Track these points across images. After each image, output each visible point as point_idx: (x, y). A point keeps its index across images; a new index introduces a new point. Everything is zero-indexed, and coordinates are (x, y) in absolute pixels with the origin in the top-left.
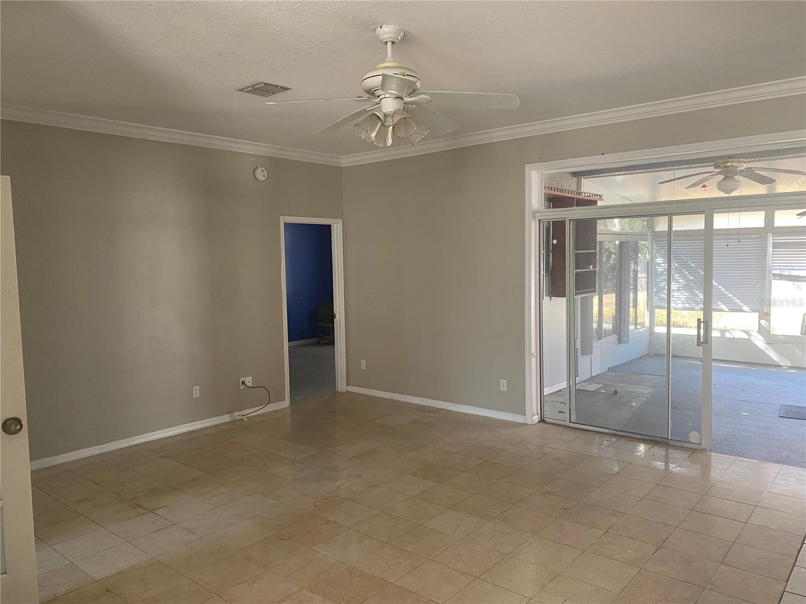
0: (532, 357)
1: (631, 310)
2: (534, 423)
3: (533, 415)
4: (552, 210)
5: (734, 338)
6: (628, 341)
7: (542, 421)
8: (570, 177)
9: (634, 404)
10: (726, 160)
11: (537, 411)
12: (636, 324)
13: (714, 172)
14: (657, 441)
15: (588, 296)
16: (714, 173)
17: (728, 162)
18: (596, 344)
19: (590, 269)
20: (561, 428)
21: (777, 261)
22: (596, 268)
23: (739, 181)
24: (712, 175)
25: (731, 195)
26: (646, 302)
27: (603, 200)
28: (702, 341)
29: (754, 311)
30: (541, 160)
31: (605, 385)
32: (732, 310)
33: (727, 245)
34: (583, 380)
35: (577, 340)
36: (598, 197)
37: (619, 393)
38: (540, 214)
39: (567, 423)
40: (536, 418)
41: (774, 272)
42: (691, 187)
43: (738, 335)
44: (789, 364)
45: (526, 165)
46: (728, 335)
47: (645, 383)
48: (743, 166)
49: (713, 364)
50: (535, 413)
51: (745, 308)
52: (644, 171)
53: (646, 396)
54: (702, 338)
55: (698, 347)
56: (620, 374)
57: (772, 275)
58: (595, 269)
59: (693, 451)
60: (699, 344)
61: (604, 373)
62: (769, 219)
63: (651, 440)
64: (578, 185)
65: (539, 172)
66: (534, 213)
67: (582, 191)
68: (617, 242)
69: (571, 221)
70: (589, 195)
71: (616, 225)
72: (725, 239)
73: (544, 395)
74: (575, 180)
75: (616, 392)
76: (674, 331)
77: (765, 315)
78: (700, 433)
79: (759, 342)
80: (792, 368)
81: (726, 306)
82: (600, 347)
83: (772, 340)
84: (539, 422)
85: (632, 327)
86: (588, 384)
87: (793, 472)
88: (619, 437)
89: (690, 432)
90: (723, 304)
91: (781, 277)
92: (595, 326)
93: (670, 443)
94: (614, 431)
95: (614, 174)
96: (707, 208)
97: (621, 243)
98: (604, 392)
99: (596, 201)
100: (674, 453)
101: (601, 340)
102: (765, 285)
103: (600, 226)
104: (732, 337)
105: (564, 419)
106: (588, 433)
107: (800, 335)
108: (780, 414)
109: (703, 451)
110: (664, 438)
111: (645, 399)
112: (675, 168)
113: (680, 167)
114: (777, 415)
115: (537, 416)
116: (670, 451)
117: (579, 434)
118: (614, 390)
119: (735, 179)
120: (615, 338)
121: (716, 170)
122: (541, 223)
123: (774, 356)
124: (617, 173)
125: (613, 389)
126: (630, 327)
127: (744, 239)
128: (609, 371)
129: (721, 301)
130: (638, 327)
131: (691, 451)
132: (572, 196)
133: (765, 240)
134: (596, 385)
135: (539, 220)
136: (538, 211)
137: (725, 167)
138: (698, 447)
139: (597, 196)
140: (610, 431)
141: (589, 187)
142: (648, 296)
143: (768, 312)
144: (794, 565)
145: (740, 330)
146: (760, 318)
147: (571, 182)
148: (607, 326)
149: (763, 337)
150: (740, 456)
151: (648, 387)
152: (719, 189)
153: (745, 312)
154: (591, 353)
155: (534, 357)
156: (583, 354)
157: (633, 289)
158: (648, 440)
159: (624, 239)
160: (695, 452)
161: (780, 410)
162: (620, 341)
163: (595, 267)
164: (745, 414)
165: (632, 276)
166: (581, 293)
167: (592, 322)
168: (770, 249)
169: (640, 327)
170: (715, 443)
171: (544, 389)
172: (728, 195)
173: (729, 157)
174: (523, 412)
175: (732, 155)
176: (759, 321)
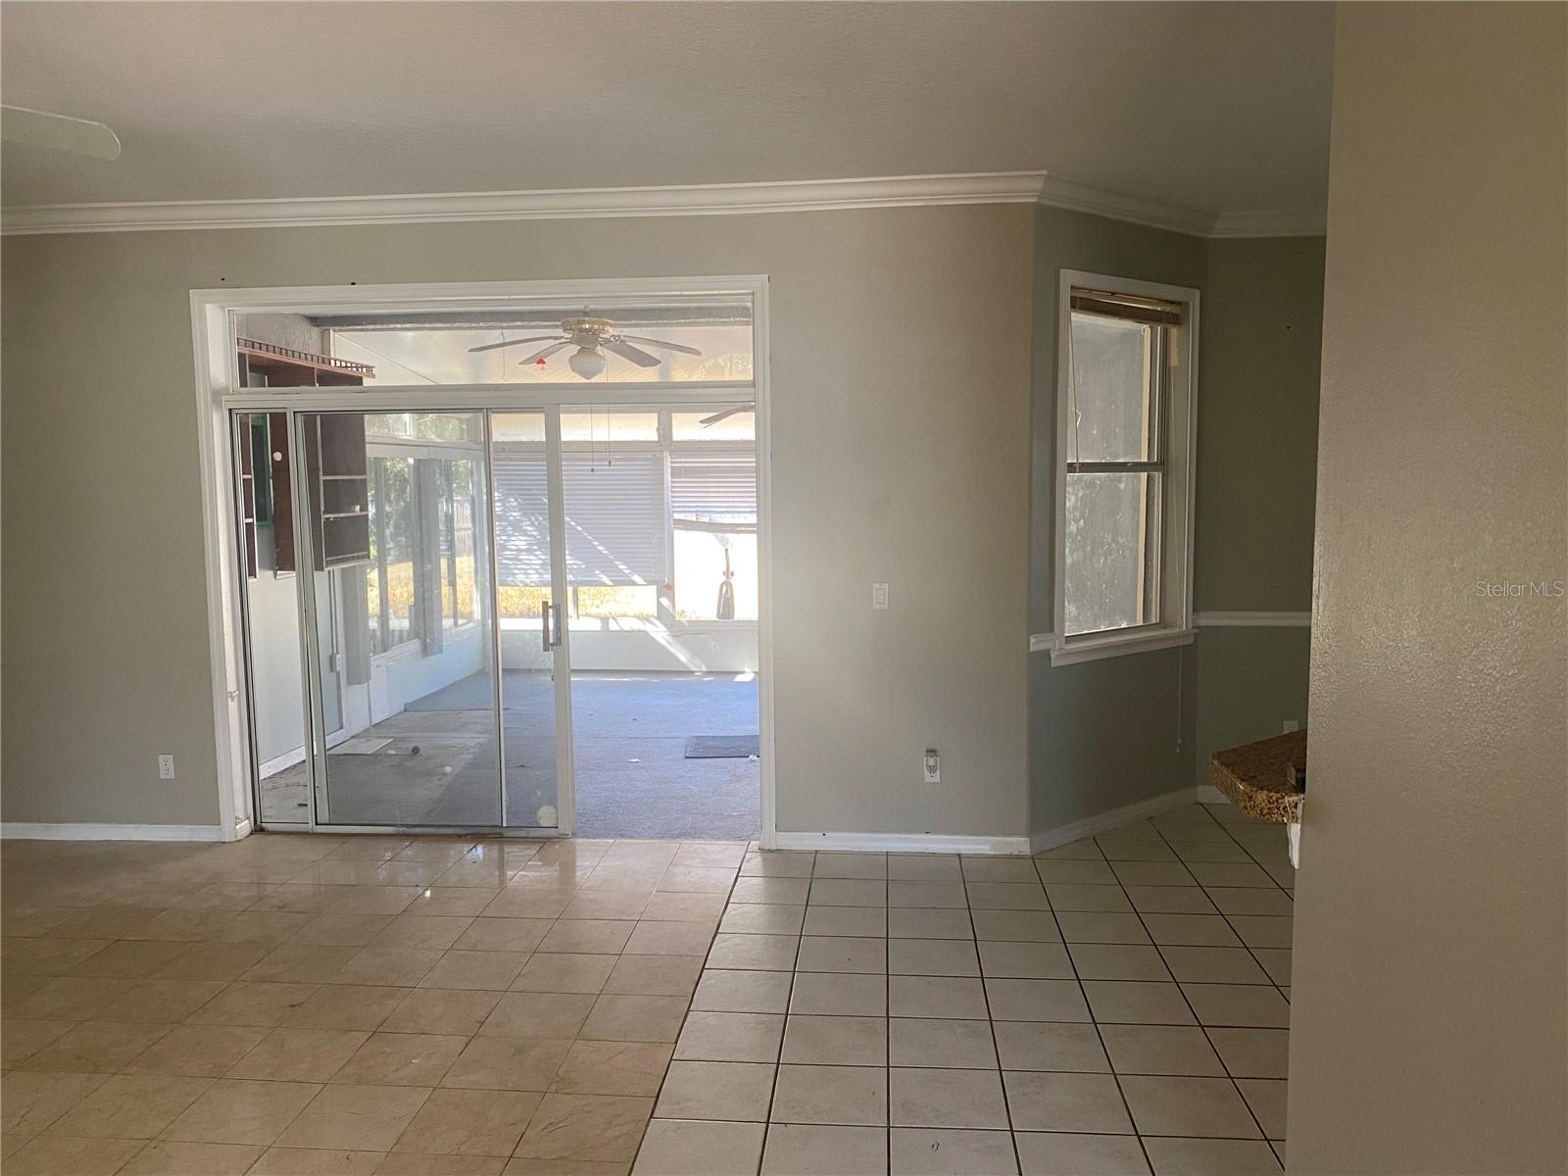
0: (229, 700)
1: (445, 590)
2: (238, 838)
3: (237, 821)
4: (267, 389)
5: (622, 631)
6: (441, 651)
7: (258, 829)
8: (305, 326)
9: (448, 769)
10: (581, 319)
11: (246, 810)
12: (455, 616)
13: (562, 337)
14: (483, 834)
15: (354, 567)
16: (563, 340)
17: (584, 322)
18: (377, 661)
19: (354, 512)
20: (295, 841)
21: (681, 499)
22: (367, 509)
23: (603, 358)
24: (560, 343)
25: (593, 381)
26: (473, 575)
27: (374, 376)
28: (551, 641)
29: (649, 583)
30: (223, 282)
31: (397, 740)
32: (617, 583)
33: (592, 470)
34: (353, 733)
35: (339, 656)
36: (364, 370)
37: (421, 752)
38: (232, 398)
39: (311, 826)
40: (245, 826)
41: (677, 516)
42: (529, 363)
43: (628, 624)
44: (704, 669)
45: (191, 291)
46: (613, 626)
47: (472, 726)
48: (611, 331)
49: (572, 679)
50: (241, 816)
51: (636, 578)
52: (448, 325)
53: (473, 751)
54: (551, 634)
55: (546, 653)
56: (425, 713)
57: (672, 521)
58: (365, 513)
59: (544, 841)
60: (547, 647)
61: (395, 716)
62: (665, 429)
63: (471, 834)
64: (322, 342)
65: (223, 308)
66: (217, 395)
67: (332, 356)
68: (411, 461)
69: (298, 416)
70: (344, 364)
71: (406, 426)
72: (587, 460)
73: (261, 778)
74: (315, 332)
75: (416, 750)
76: (505, 624)
77: (667, 589)
78: (556, 807)
79: (660, 633)
80: (708, 673)
81: (608, 577)
82: (387, 667)
83: (682, 631)
84: (251, 834)
85: (447, 623)
86: (362, 740)
87: (696, 849)
88: (412, 839)
89: (540, 806)
90: (603, 572)
91: (687, 525)
92: (373, 624)
93: (507, 833)
94: (404, 828)
95: (392, 326)
96: (547, 402)
97: (418, 461)
98: (393, 752)
99: (361, 378)
100: (513, 851)
101: (389, 652)
102: (664, 538)
103: (373, 428)
104: (618, 629)
105: (305, 820)
106: (353, 840)
107: (716, 619)
108: (686, 751)
109: (563, 837)
110: (496, 826)
111: (470, 756)
112: (504, 325)
113: (511, 324)
114: (682, 755)
115: (246, 822)
116: (507, 849)
117: (334, 844)
118: (411, 748)
119: (597, 354)
120: (415, 645)
121: (566, 335)
122: (234, 416)
123: (683, 657)
124: (399, 326)
125: (411, 746)
126: (444, 623)
127: (617, 460)
128: (405, 710)
129: (598, 568)
130: (460, 622)
131: (540, 842)
132: (306, 365)
133: (659, 462)
134: (380, 740)
135: (230, 410)
136: (225, 392)
137: (581, 330)
138: (552, 832)
139: (362, 367)
140: (395, 828)
141: (346, 348)
142: (476, 562)
143: (670, 583)
144: (688, 1010)
145: (635, 616)
146: (659, 594)
147: (307, 335)
148: (400, 623)
149: (666, 626)
150: (622, 836)
151: (477, 732)
152: (573, 370)
153: (638, 585)
154: (368, 679)
155: (233, 700)
156: (350, 683)
157: (447, 550)
158: (465, 835)
159: (424, 454)
160: (546, 841)
161: (687, 747)
162: (426, 650)
163: (364, 508)
164: (634, 760)
165: (442, 527)
166: (339, 561)
167: (366, 616)
168: (668, 477)
169: (464, 621)
170: (584, 820)
171: (260, 767)
172: (588, 381)
173: (586, 314)
174: (214, 819)
175: (591, 311)
176: (658, 601)
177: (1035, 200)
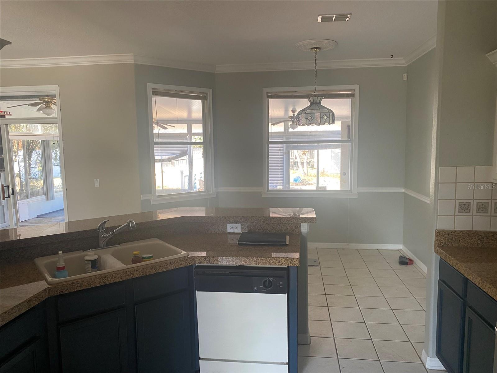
18: (23, 202)
27: (11, 115)
82: (28, 204)
101: (30, 199)
128: (37, 217)
177: (133, 62)
